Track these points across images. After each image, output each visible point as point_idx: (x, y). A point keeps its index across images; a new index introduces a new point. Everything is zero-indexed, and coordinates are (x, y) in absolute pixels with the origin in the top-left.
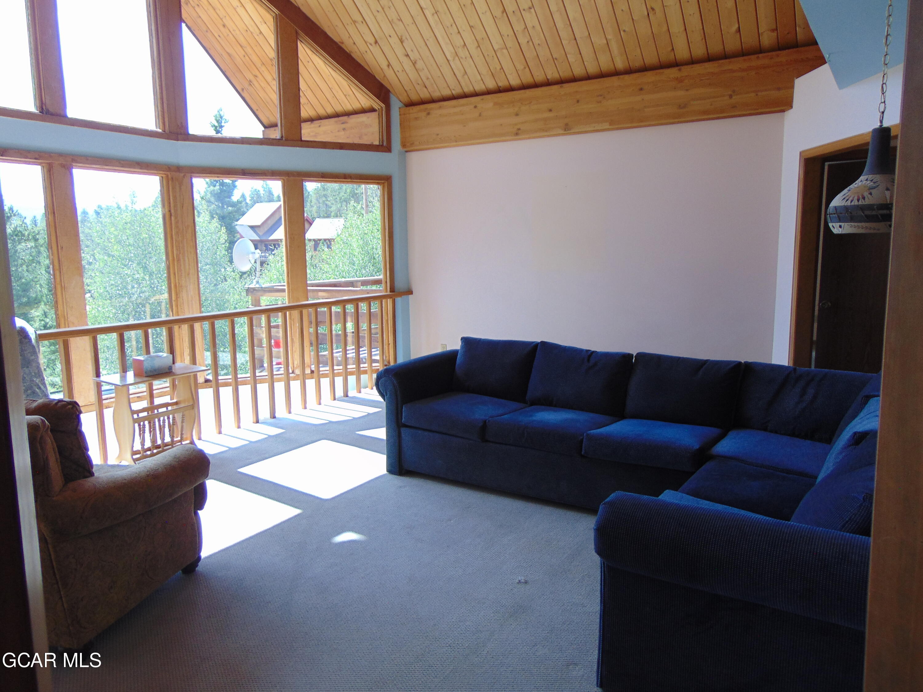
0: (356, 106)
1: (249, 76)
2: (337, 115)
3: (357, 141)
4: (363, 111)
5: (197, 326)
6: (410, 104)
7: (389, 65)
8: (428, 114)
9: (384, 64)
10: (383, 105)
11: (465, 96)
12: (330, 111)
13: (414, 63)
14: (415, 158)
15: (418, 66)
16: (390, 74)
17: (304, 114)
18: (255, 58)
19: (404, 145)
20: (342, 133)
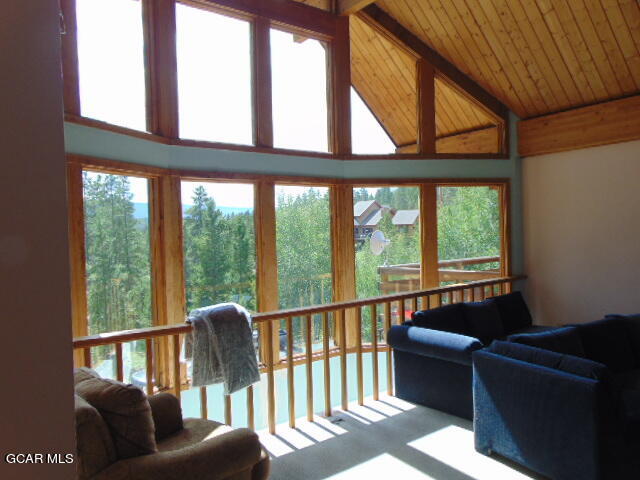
0: (476, 123)
1: (389, 110)
2: (458, 133)
3: (475, 151)
4: (481, 128)
5: (347, 311)
6: (527, 118)
7: (511, 87)
8: (546, 124)
9: (506, 87)
10: (503, 121)
11: (585, 105)
12: (452, 129)
13: (536, 83)
14: (531, 163)
15: (539, 84)
16: (511, 94)
17: (437, 133)
18: (395, 95)
19: (520, 152)
20: (463, 146)
